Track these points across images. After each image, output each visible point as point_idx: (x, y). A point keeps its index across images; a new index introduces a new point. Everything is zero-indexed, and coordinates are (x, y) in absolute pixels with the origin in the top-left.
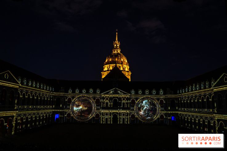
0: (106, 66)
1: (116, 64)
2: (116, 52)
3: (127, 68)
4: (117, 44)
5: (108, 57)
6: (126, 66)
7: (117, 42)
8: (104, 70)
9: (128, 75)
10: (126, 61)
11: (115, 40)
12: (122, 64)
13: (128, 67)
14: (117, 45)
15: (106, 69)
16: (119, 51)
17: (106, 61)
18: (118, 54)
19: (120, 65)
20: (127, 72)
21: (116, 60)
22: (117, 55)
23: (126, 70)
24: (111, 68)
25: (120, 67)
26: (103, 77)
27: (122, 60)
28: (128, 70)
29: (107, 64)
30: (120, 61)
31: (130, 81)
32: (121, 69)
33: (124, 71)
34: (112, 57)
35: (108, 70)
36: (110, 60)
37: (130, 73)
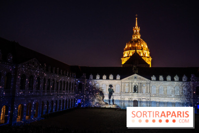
0: (126, 52)
1: (136, 50)
2: (136, 38)
3: (147, 54)
4: (137, 29)
5: (128, 43)
6: (146, 52)
7: (137, 27)
8: (124, 56)
9: (149, 61)
10: (147, 47)
11: (135, 26)
12: (142, 49)
13: (149, 53)
14: (136, 31)
15: (126, 55)
16: (139, 37)
17: (126, 47)
18: (138, 39)
19: (141, 51)
20: (148, 57)
21: (136, 45)
22: (137, 41)
23: (147, 55)
24: (131, 54)
25: (140, 52)
26: (123, 63)
27: (142, 46)
28: (149, 56)
29: (126, 50)
30: (140, 47)
31: (150, 66)
32: (142, 55)
33: (145, 57)
34: (131, 42)
35: (128, 56)
36: (130, 46)
37: (151, 59)
